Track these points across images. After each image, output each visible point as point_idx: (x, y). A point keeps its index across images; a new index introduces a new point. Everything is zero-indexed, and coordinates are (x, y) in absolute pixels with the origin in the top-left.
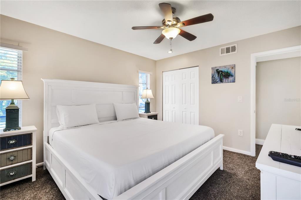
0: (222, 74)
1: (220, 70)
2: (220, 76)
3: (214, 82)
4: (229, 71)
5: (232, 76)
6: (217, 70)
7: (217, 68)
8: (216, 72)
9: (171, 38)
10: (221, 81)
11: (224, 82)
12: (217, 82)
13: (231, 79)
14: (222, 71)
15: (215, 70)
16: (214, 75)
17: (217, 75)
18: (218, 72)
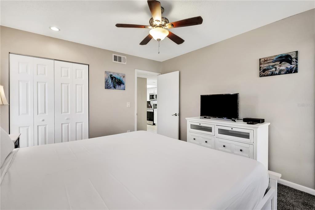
0: (115, 80)
1: (114, 76)
2: (114, 82)
3: (107, 87)
4: (122, 78)
5: (123, 84)
6: (111, 75)
7: (111, 74)
8: (110, 77)
9: (159, 40)
10: (115, 87)
11: (117, 88)
12: (110, 88)
13: (122, 86)
14: (115, 78)
15: (109, 75)
16: (108, 80)
17: (111, 81)
18: (112, 78)
